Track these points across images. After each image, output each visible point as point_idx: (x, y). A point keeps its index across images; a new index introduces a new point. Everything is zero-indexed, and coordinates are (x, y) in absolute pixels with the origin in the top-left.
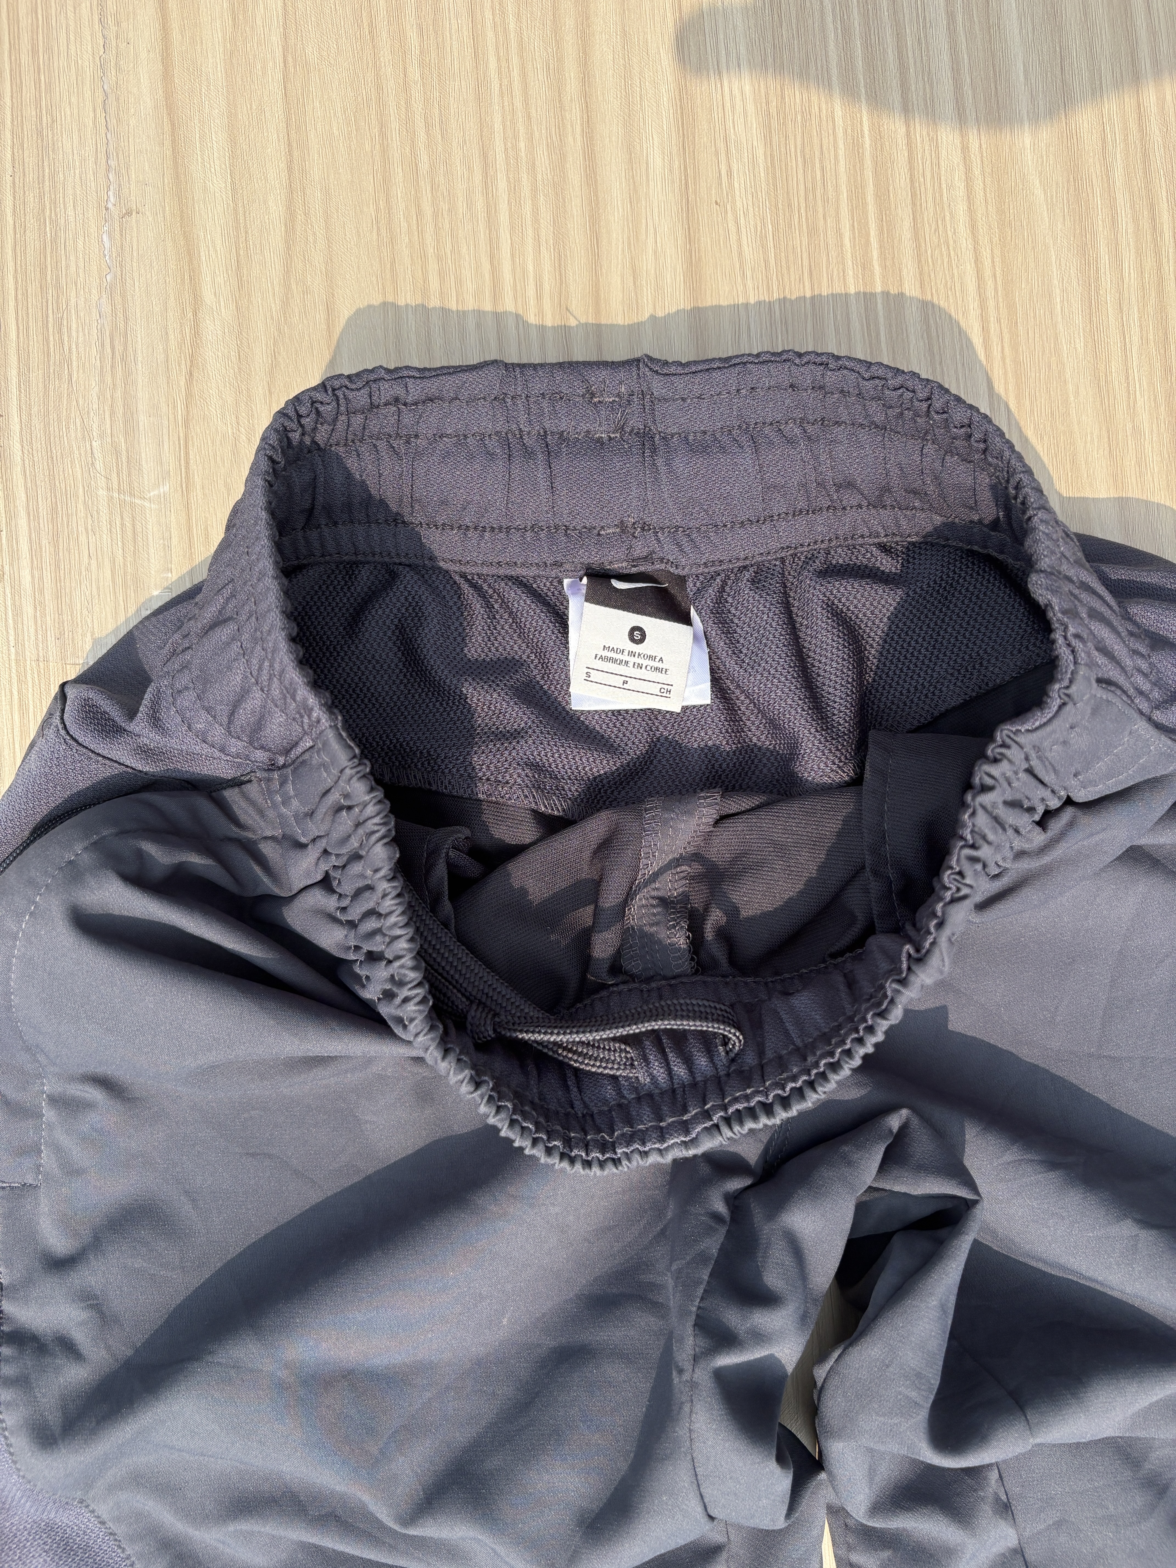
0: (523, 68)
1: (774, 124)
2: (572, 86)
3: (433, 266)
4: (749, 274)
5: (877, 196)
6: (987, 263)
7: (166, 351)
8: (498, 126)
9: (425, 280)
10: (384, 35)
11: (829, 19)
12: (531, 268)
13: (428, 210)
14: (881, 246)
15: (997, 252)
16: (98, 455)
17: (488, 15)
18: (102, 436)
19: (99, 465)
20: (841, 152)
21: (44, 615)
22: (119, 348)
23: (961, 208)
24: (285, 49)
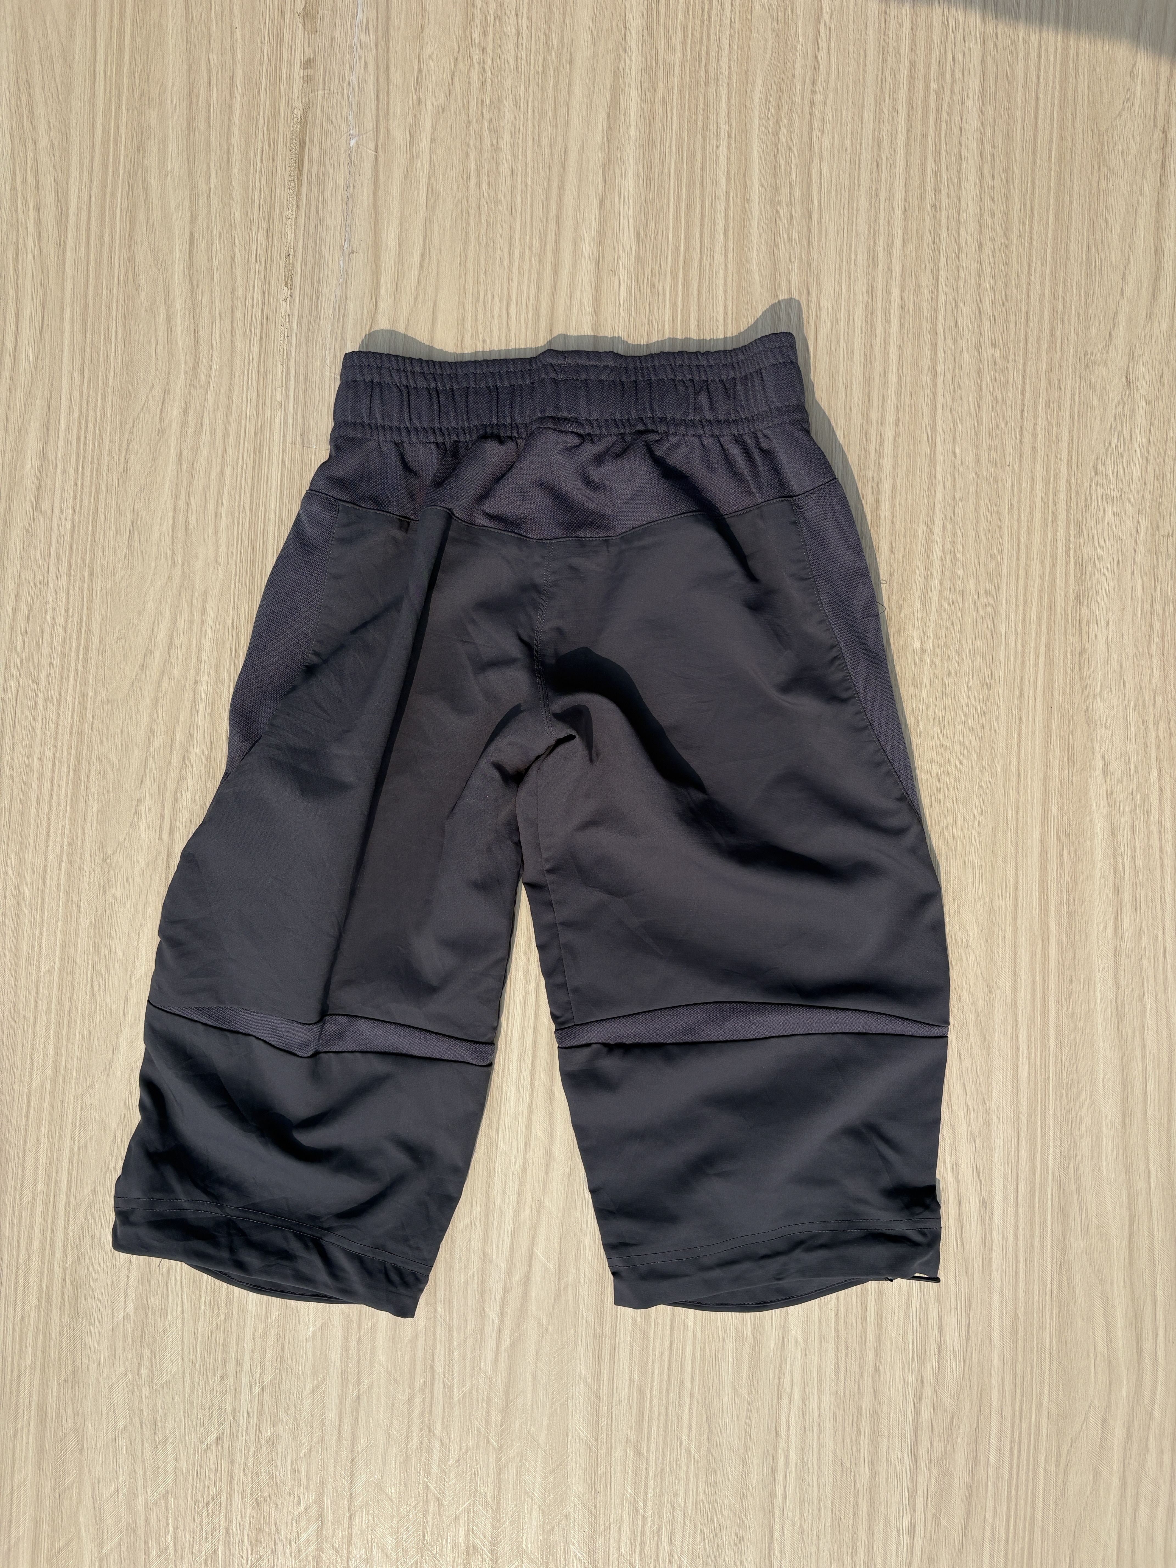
0: (532, 202)
1: (642, 238)
2: (553, 213)
3: (482, 287)
4: (622, 303)
5: (683, 273)
6: (730, 308)
7: (362, 314)
8: (518, 228)
9: (478, 293)
10: (473, 183)
11: (672, 191)
12: (525, 292)
13: (483, 262)
14: (683, 296)
15: (735, 303)
16: (328, 357)
17: (519, 177)
18: (330, 349)
19: (328, 361)
20: (670, 253)
21: (296, 424)
22: (342, 311)
23: (721, 283)
24: (428, 184)
